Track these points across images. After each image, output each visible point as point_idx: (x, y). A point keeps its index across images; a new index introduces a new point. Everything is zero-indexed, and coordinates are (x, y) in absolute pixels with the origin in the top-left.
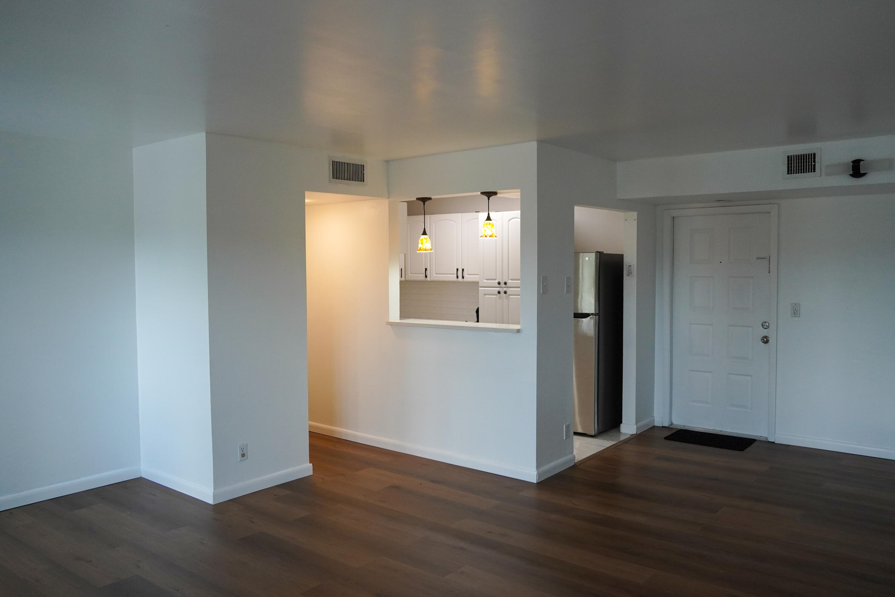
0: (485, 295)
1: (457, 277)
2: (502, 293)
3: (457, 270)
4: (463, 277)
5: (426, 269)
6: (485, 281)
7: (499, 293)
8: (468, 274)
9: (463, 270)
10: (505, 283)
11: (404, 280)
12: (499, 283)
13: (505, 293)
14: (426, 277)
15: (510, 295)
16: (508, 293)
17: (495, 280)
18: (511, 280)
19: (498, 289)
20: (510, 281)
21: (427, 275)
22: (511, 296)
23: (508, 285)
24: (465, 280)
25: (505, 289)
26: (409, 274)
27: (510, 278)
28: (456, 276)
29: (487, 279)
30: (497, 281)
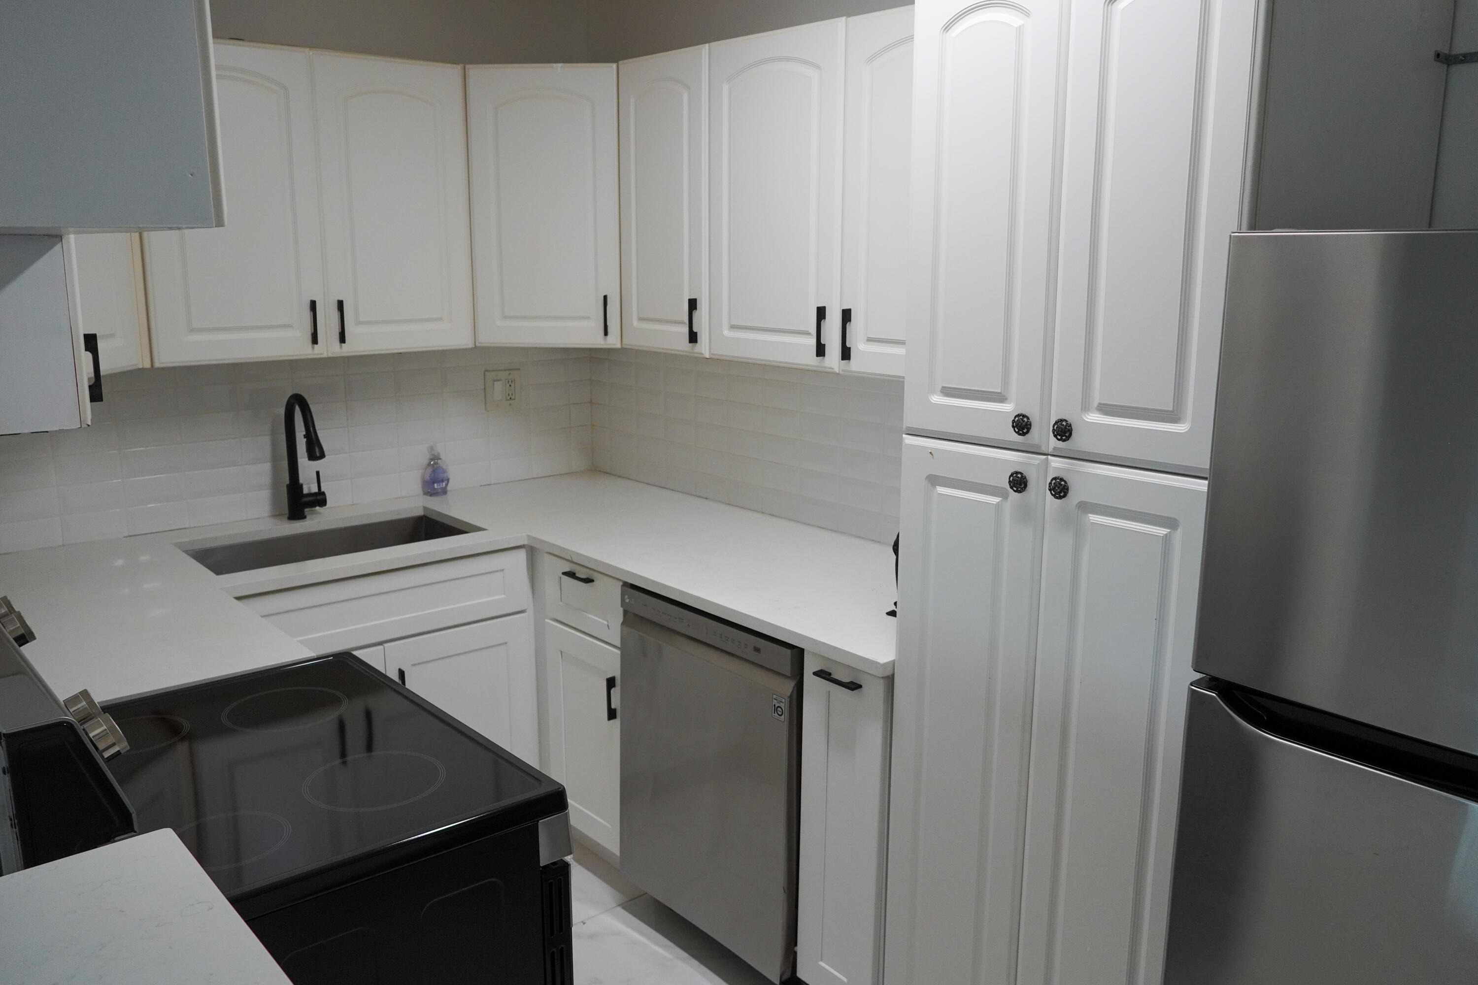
0: (934, 480)
1: (821, 350)
2: (1038, 487)
3: (821, 313)
4: (846, 354)
5: (693, 304)
6: (937, 399)
7: (1019, 482)
8: (870, 340)
9: (846, 316)
10: (1063, 431)
11: (618, 346)
12: (1022, 425)
13: (1060, 489)
14: (693, 337)
15: (1085, 507)
16: (1074, 497)
17: (1000, 398)
18: (1106, 409)
19: (1013, 459)
20: (1094, 417)
21: (695, 330)
22: (1094, 518)
23: (1079, 441)
24: (856, 364)
25: (1057, 466)
26: (635, 323)
27: (1096, 399)
28: (813, 341)
29: (948, 392)
30: (1009, 409)
